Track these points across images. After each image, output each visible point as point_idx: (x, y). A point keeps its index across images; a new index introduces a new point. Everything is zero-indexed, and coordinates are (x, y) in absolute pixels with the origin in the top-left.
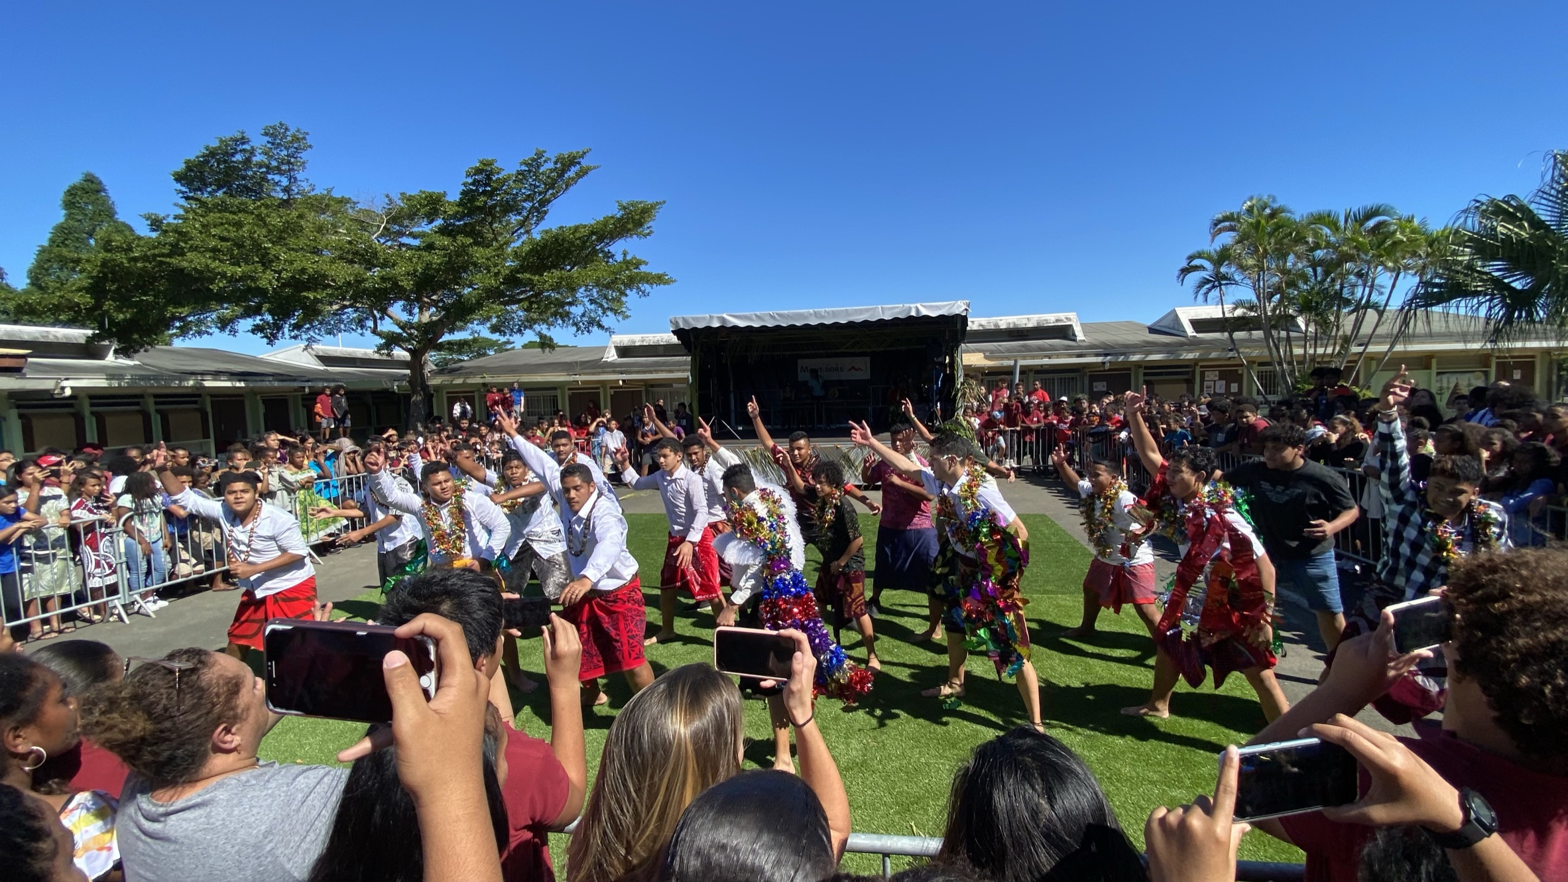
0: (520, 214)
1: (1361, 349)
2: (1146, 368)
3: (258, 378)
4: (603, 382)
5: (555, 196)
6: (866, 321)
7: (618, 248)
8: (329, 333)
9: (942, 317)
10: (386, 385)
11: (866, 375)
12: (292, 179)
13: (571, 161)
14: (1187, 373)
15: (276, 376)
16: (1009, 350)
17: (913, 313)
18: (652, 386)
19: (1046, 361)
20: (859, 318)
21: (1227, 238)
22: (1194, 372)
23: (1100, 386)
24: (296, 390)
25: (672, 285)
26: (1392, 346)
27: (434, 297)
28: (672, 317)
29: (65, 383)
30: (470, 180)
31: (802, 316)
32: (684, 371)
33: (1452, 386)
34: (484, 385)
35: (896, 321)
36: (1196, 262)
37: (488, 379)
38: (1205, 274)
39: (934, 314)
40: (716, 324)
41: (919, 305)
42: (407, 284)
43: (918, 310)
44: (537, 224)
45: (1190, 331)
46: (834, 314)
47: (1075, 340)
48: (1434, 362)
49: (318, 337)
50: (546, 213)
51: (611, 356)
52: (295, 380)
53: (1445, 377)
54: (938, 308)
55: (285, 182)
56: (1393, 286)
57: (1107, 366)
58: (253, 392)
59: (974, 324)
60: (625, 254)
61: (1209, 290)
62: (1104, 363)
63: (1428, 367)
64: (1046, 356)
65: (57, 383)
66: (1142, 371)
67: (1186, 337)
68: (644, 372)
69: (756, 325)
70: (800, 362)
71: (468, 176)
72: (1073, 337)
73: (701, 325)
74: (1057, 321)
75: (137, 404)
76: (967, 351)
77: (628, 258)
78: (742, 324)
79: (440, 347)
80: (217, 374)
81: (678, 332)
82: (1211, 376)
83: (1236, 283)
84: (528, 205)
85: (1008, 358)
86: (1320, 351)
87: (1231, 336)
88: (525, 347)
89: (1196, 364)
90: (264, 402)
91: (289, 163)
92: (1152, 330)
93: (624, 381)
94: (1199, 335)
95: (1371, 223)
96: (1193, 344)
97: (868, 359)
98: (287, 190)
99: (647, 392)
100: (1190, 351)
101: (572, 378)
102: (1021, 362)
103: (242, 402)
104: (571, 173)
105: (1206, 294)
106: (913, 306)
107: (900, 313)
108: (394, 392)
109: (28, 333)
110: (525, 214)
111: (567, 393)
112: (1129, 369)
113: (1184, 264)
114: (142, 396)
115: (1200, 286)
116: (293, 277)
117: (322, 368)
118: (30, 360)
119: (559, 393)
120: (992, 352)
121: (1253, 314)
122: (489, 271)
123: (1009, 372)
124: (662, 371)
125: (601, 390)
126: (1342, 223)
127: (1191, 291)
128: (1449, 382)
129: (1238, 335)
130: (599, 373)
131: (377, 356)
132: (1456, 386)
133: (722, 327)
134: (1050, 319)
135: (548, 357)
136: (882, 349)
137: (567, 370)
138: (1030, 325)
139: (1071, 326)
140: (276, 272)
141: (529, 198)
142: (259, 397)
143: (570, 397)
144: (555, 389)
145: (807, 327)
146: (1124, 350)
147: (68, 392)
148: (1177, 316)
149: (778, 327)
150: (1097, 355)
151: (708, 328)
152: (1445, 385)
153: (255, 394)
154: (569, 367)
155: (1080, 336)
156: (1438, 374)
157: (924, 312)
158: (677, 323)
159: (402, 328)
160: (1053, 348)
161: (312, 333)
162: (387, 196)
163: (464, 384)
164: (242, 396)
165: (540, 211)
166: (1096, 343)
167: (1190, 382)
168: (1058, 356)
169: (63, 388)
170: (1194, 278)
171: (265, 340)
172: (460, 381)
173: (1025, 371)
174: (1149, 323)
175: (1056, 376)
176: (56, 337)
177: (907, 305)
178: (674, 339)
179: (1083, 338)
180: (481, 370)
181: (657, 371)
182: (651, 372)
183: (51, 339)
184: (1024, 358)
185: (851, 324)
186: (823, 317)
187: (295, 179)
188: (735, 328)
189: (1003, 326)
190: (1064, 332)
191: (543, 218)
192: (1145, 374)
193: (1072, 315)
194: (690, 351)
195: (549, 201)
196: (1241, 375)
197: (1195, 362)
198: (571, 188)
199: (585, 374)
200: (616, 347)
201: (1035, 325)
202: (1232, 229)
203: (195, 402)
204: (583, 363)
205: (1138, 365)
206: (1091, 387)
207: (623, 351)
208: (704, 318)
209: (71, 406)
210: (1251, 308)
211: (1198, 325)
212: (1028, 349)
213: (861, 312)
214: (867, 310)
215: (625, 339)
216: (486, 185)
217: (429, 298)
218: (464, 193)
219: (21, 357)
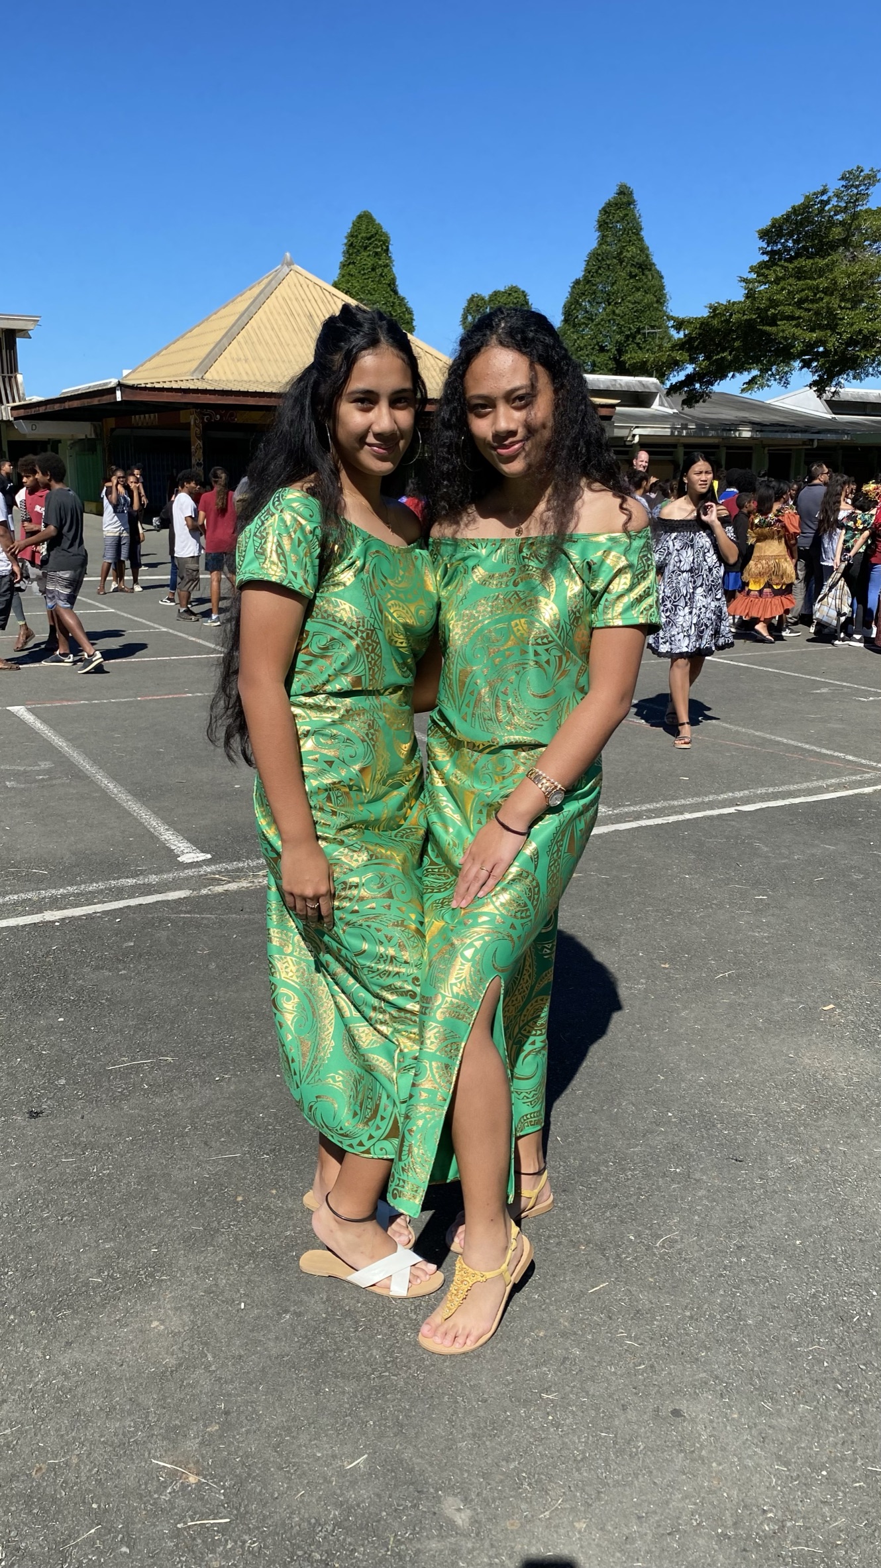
24: (804, 443)
29: (636, 431)
52: (804, 432)
65: (631, 432)
75: (670, 453)
103: (750, 455)
114: (675, 446)
118: (617, 409)
147: (637, 439)
153: (765, 447)
164: (750, 448)
169: (634, 436)
219: (613, 406)
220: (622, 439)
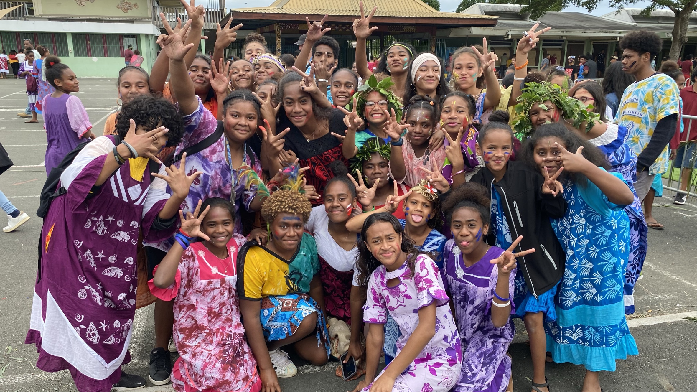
24: (612, 39)
29: (510, 33)
58: (588, 40)
65: (507, 32)
90: (594, 46)
103: (582, 45)
109: (500, 7)
117: (634, 24)
118: (499, 21)
142: (592, 43)
147: (510, 37)
153: (591, 41)
164: (583, 42)
169: (508, 35)
176: (510, 9)
183: (508, 10)
203: (560, 45)
209: (510, 44)
219: (496, 20)
220: (502, 37)
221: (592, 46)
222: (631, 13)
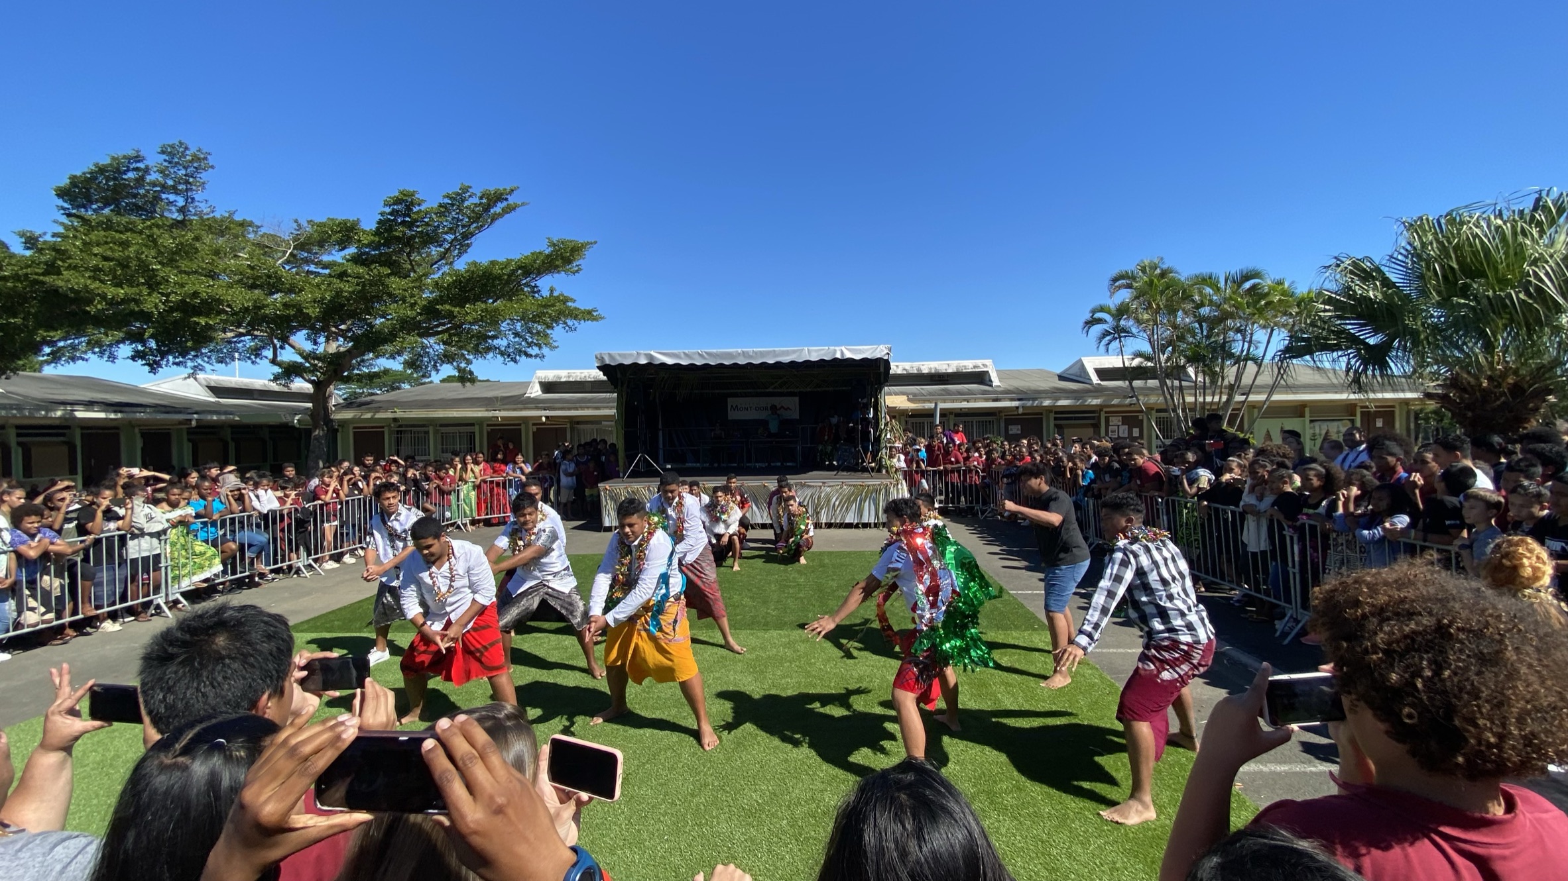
0: (441, 246)
1: (1243, 398)
2: (1056, 413)
3: (139, 409)
4: (525, 419)
5: (479, 229)
6: (792, 363)
7: (546, 284)
8: (220, 361)
9: (865, 360)
10: (285, 419)
11: (796, 415)
12: (190, 200)
13: (499, 197)
14: (1093, 418)
15: (157, 408)
16: (930, 394)
17: (838, 356)
18: (578, 423)
19: (964, 405)
20: (786, 359)
21: (1124, 295)
22: (1099, 417)
23: (1015, 430)
24: (181, 423)
25: (601, 322)
26: (1270, 394)
27: (343, 327)
28: (597, 352)
30: (388, 210)
31: (730, 355)
32: (611, 408)
33: (1324, 432)
34: (395, 420)
35: (822, 362)
36: (1098, 315)
37: (400, 414)
38: (1106, 327)
39: (858, 357)
40: (643, 361)
41: (843, 348)
42: (313, 311)
43: (842, 353)
44: (459, 256)
45: (1095, 379)
46: (762, 354)
47: (991, 386)
48: (1307, 410)
49: (207, 366)
50: (468, 246)
51: (535, 391)
52: (180, 412)
53: (1317, 424)
54: (860, 351)
55: (181, 202)
56: (1269, 342)
57: (1021, 411)
58: (131, 424)
59: (897, 368)
60: (552, 291)
61: (1110, 342)
62: (1017, 408)
63: (1302, 415)
64: (965, 400)
66: (1052, 415)
67: (1091, 384)
68: (569, 409)
69: (684, 362)
70: (731, 401)
71: (385, 205)
72: (989, 383)
73: (627, 362)
74: (975, 367)
76: (890, 394)
77: (556, 294)
78: (670, 361)
79: (347, 380)
80: (89, 405)
81: (604, 368)
82: (1115, 421)
83: (1134, 336)
84: (450, 237)
85: (929, 401)
86: (1209, 399)
87: (1131, 384)
88: (443, 381)
89: (1101, 410)
90: (143, 435)
91: (187, 182)
92: (1061, 378)
93: (547, 417)
94: (1103, 383)
95: (1247, 285)
96: (1098, 391)
97: (797, 399)
98: (182, 210)
99: (572, 429)
100: (1096, 397)
101: (491, 414)
102: (942, 405)
103: (118, 435)
104: (497, 209)
105: (1108, 344)
106: (837, 348)
107: (824, 355)
108: (293, 427)
110: (447, 246)
111: (486, 429)
112: (1041, 414)
113: (1088, 316)
115: (1101, 339)
116: (183, 301)
117: (213, 399)
119: (476, 429)
120: (915, 395)
121: (1149, 364)
122: (404, 302)
123: (930, 414)
124: (588, 408)
125: (523, 427)
126: (1222, 284)
127: (1094, 344)
128: (1321, 429)
129: (1137, 383)
130: (521, 409)
131: (274, 387)
132: (1327, 433)
133: (649, 365)
134: (968, 365)
135: (470, 391)
136: (809, 390)
137: (486, 405)
138: (950, 371)
139: (987, 372)
140: (163, 294)
141: (452, 230)
142: (137, 430)
143: (488, 433)
144: (473, 425)
145: (735, 366)
146: (1037, 396)
148: (1083, 365)
149: (706, 366)
150: (1012, 400)
151: (635, 365)
152: (1317, 431)
153: (134, 426)
154: (488, 402)
155: (996, 382)
156: (1311, 421)
157: (848, 355)
158: (602, 359)
159: (303, 357)
160: (971, 392)
161: (199, 361)
162: (296, 221)
163: (372, 419)
164: (117, 428)
165: (463, 243)
166: (1010, 388)
167: (1096, 426)
168: (975, 400)
170: (1097, 329)
171: (147, 368)
172: (368, 416)
173: (945, 414)
174: (1059, 371)
175: (975, 419)
177: (832, 348)
178: (601, 376)
179: (999, 384)
180: (392, 405)
181: (582, 408)
182: (576, 409)
184: (944, 401)
185: (778, 365)
186: (751, 357)
187: (193, 199)
188: (663, 365)
189: (925, 371)
190: (981, 378)
191: (466, 251)
192: (1056, 419)
193: (988, 362)
194: (616, 387)
195: (473, 234)
196: (1142, 420)
197: (1100, 408)
198: (497, 222)
199: (504, 410)
200: (541, 383)
201: (955, 370)
202: (1129, 286)
203: (63, 435)
204: (504, 398)
205: (1049, 410)
206: (1007, 430)
207: (548, 387)
208: (631, 355)
210: (1148, 359)
211: (1103, 373)
212: (949, 393)
213: (787, 353)
214: (794, 352)
215: (550, 375)
216: (405, 215)
217: (336, 327)
218: (380, 222)
221: (138, 436)
222: (205, 383)
